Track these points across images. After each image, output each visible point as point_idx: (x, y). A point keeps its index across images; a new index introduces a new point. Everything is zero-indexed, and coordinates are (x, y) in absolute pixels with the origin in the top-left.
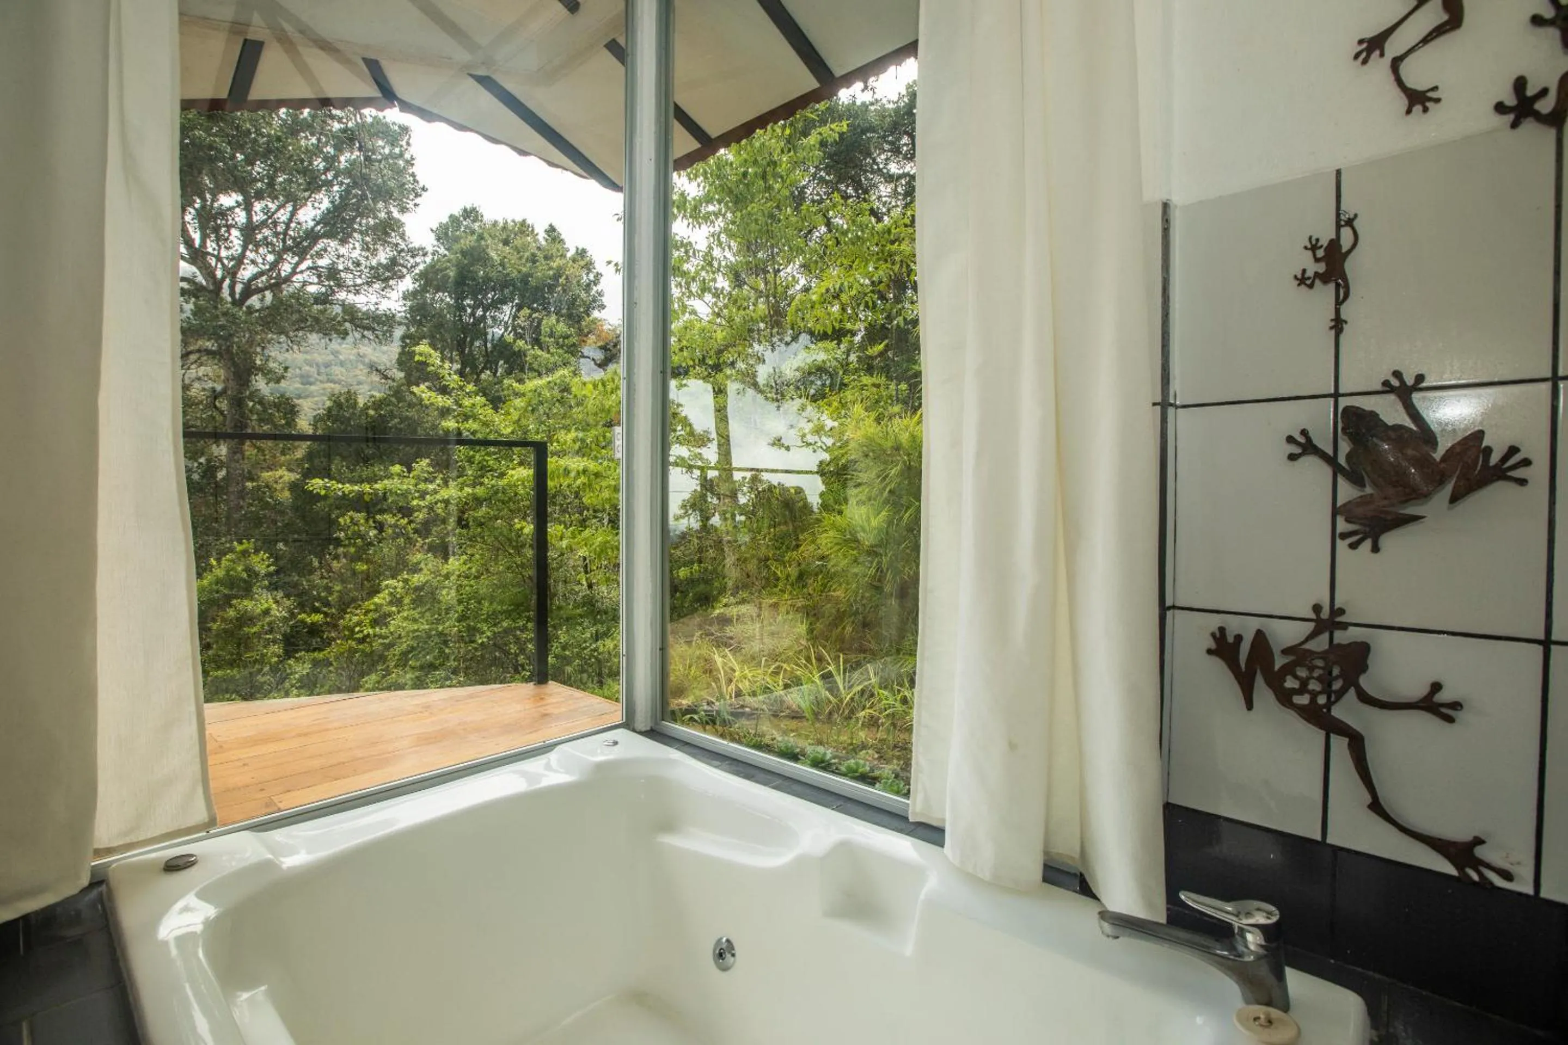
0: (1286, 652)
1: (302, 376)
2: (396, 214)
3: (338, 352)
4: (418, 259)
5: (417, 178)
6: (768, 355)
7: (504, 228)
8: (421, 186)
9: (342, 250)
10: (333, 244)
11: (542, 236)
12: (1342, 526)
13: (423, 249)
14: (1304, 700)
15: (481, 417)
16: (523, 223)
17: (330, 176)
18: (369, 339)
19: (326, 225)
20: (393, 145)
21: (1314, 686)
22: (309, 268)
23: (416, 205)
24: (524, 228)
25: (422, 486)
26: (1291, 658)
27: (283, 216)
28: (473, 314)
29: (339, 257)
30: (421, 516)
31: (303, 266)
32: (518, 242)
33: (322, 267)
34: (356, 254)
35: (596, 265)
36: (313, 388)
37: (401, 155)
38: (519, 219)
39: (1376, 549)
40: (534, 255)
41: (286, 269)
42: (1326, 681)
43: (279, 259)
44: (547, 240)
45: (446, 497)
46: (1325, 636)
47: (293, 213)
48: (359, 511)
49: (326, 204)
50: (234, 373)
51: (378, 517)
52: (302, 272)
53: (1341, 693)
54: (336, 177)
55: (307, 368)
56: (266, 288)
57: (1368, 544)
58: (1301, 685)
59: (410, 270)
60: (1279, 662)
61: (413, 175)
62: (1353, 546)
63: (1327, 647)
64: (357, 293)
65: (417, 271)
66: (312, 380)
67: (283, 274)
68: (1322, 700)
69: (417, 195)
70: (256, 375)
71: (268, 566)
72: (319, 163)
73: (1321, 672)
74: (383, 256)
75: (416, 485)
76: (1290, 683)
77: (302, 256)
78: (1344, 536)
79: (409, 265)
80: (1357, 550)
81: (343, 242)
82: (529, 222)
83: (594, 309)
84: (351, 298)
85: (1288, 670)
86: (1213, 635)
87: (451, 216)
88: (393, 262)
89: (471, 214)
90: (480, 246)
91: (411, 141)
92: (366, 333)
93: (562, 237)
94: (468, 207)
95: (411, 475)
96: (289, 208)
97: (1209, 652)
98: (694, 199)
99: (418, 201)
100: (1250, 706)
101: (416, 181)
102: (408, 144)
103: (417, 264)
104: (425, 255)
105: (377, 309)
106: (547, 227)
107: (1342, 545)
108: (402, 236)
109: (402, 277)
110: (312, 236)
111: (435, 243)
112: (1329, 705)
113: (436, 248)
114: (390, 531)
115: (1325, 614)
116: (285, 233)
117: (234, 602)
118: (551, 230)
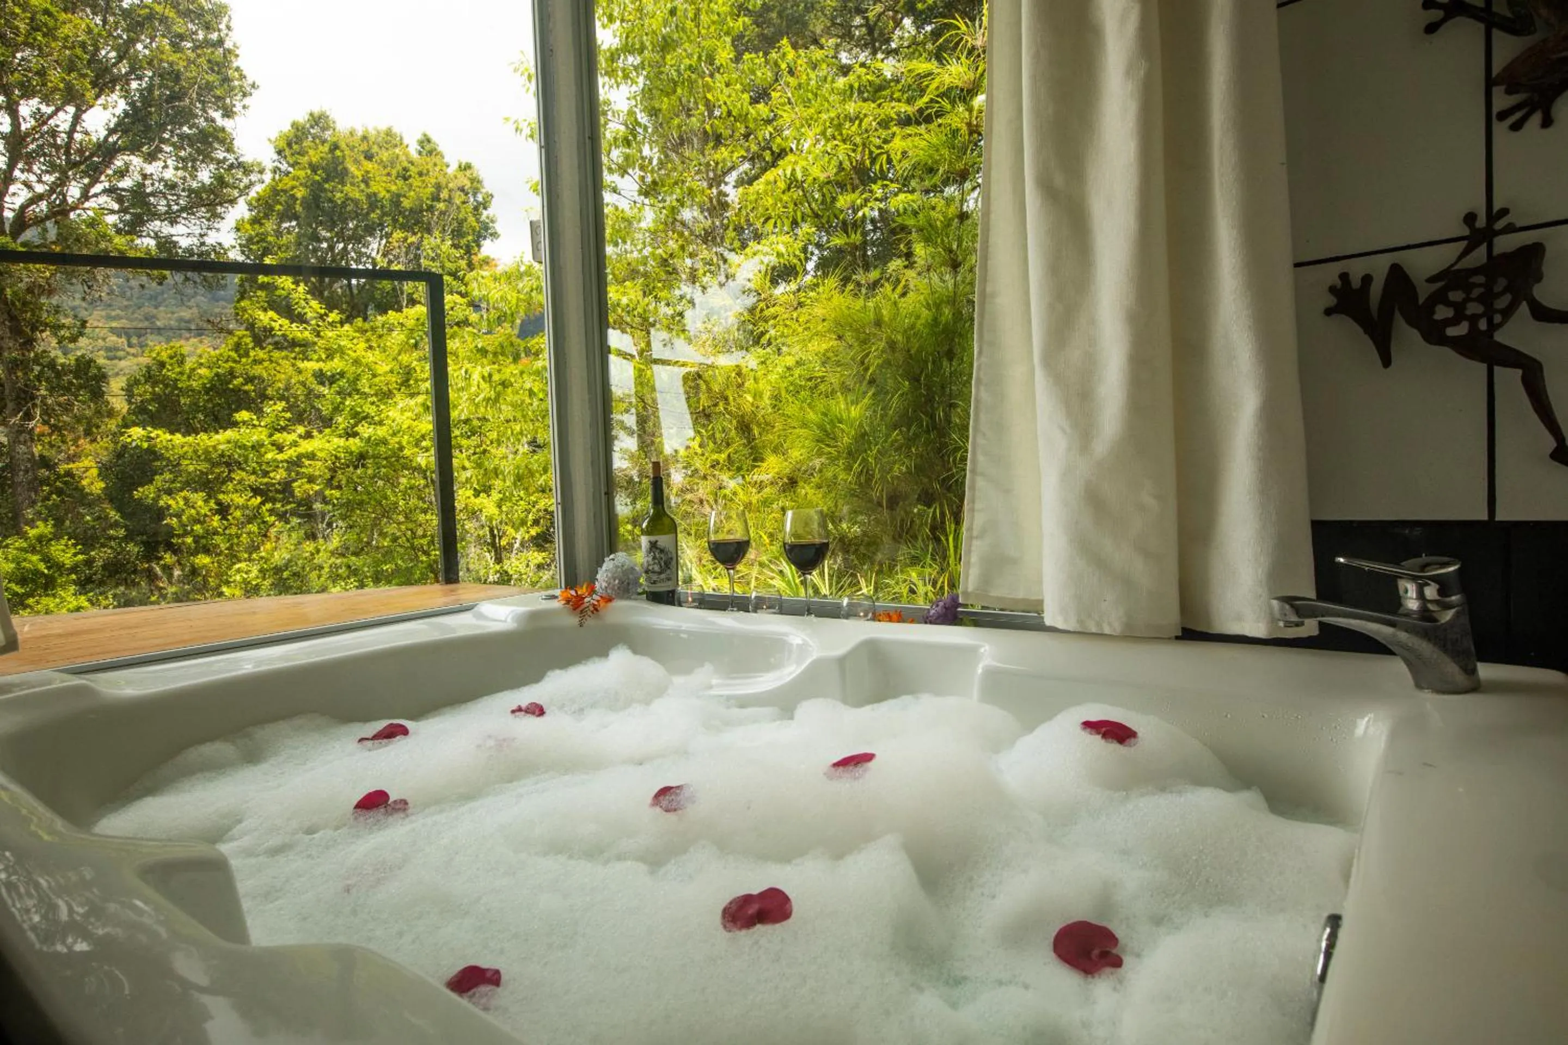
0: (1431, 280)
1: (108, 349)
2: (220, 121)
3: (154, 317)
4: (254, 177)
5: (244, 73)
6: (698, 296)
7: (365, 138)
8: (250, 81)
9: (150, 169)
10: (136, 161)
11: (413, 150)
12: (1501, 101)
13: (259, 164)
14: (1461, 330)
15: (350, 352)
16: (389, 133)
17: (124, 68)
18: (195, 282)
19: (125, 132)
20: (208, 28)
21: (1474, 308)
22: (105, 191)
23: (244, 107)
24: (390, 139)
25: (278, 436)
26: (1439, 285)
27: (63, 120)
28: (331, 248)
29: (145, 176)
30: (278, 477)
31: (98, 188)
32: (385, 155)
33: (124, 190)
34: (169, 174)
35: (485, 183)
36: (123, 364)
37: (221, 42)
38: (383, 127)
39: (1547, 122)
40: (405, 169)
41: (74, 192)
42: (1487, 299)
43: (63, 182)
44: (420, 153)
45: (310, 449)
46: (1483, 249)
47: (77, 119)
48: (196, 491)
49: (122, 105)
50: (11, 328)
51: (221, 496)
52: (96, 195)
53: (1507, 313)
54: (133, 70)
55: (114, 338)
56: (47, 217)
57: (1537, 118)
58: (1456, 310)
59: (244, 191)
60: (1424, 292)
61: (237, 69)
62: (1516, 127)
63: (1484, 260)
64: (173, 222)
65: (253, 194)
66: (121, 354)
67: (70, 200)
68: (1483, 325)
69: (245, 95)
70: (42, 331)
71: (75, 555)
72: (108, 53)
73: (1482, 290)
74: (205, 175)
75: (271, 435)
76: (1442, 313)
77: (94, 174)
78: (1502, 116)
79: (242, 185)
80: (1522, 131)
81: (151, 157)
82: (396, 130)
83: (485, 238)
84: (166, 229)
85: (1439, 298)
86: (1332, 289)
87: (294, 125)
88: (220, 181)
89: (319, 120)
90: (335, 158)
91: (232, 24)
92: (189, 274)
93: (439, 149)
94: (316, 111)
95: (262, 424)
96: (71, 109)
97: (1328, 312)
98: (609, 50)
99: (247, 101)
100: (1387, 362)
101: (242, 77)
102: (229, 28)
103: (251, 184)
104: (261, 172)
105: (203, 244)
106: (420, 137)
107: (1500, 129)
108: (230, 150)
109: (233, 202)
110: (107, 151)
111: (276, 157)
112: (1493, 327)
113: (276, 164)
114: (238, 514)
115: (1481, 222)
116: (68, 146)
117: (31, 601)
118: (425, 141)
